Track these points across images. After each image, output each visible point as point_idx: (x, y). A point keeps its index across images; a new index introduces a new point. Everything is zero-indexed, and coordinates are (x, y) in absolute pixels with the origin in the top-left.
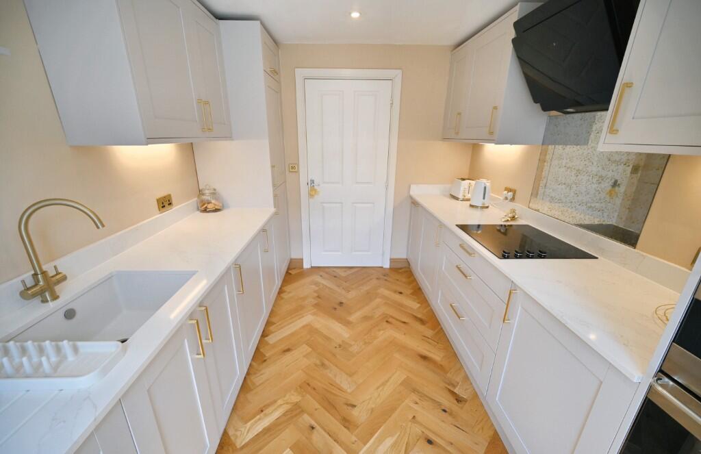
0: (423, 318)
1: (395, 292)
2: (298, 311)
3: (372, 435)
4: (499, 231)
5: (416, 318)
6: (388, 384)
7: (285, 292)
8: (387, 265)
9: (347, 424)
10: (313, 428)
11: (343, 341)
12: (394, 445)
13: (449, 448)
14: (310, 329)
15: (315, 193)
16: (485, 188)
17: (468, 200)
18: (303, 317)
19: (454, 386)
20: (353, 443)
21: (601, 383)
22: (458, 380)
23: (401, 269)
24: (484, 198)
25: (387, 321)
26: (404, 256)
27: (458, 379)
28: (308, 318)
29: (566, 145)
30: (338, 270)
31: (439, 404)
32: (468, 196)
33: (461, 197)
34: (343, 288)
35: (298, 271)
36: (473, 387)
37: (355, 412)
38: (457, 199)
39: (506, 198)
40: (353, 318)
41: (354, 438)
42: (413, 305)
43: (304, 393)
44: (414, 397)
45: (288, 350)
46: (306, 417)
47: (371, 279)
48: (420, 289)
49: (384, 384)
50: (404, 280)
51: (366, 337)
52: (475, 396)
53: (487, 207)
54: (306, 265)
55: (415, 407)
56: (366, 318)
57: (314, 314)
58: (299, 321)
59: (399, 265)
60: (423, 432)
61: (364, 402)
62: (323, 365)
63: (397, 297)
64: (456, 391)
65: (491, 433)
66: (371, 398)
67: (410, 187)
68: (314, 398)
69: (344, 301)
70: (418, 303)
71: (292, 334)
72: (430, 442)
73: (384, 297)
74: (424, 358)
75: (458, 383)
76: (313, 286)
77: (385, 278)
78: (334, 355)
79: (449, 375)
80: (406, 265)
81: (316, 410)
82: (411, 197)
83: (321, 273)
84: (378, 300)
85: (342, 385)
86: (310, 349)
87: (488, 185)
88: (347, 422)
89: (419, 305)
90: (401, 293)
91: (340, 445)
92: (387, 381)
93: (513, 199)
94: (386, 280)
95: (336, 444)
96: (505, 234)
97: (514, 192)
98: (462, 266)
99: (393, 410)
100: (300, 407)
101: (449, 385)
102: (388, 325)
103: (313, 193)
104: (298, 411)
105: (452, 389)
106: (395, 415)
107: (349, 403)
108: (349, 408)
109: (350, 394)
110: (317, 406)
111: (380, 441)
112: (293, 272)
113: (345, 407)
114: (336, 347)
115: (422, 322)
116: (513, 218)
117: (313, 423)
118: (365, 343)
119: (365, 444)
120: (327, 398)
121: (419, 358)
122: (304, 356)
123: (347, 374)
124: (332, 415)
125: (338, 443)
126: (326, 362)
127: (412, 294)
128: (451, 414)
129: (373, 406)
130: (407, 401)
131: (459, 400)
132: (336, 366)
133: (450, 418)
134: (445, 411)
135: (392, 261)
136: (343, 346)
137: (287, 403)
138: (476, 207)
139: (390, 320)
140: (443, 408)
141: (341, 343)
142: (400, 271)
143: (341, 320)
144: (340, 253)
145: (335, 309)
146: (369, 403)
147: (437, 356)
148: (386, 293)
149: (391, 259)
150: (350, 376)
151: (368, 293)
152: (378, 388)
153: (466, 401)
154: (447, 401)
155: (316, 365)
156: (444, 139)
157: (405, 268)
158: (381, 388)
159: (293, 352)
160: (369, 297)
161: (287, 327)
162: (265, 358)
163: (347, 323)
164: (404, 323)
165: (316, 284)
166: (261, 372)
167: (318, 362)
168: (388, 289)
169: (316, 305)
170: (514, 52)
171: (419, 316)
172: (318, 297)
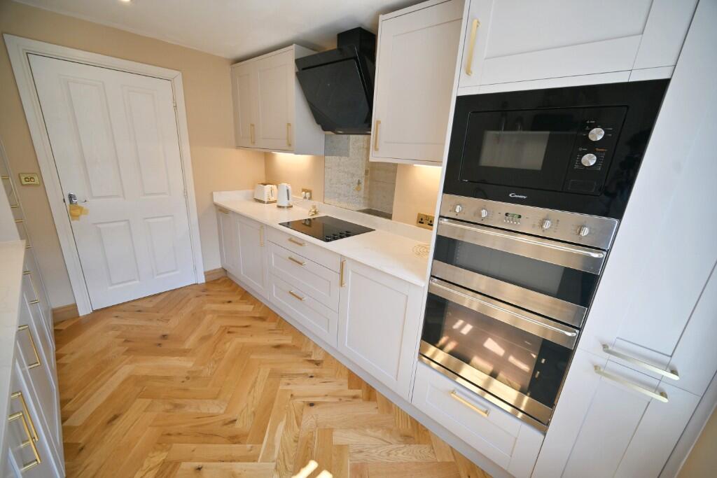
0: (262, 315)
1: (223, 303)
2: (102, 367)
3: (264, 432)
4: (305, 224)
5: (255, 318)
6: (257, 383)
7: (64, 355)
8: (202, 280)
9: (236, 440)
10: (199, 469)
11: (189, 372)
12: (286, 427)
13: (327, 400)
14: (136, 380)
15: (81, 212)
16: (288, 190)
17: (275, 202)
18: (115, 372)
19: (310, 356)
20: (251, 450)
21: (407, 296)
22: (310, 350)
23: (218, 279)
24: (288, 199)
25: (229, 332)
26: (219, 266)
27: (311, 348)
28: (125, 370)
29: (341, 156)
30: (139, 303)
31: (305, 375)
32: (273, 199)
33: (266, 200)
34: (158, 320)
35: (73, 322)
36: (323, 349)
37: (238, 425)
38: (264, 202)
39: (305, 198)
40: (188, 345)
41: (249, 446)
42: (247, 308)
43: (168, 446)
44: (285, 380)
45: (115, 417)
46: (184, 465)
47: (190, 300)
48: (246, 292)
49: (253, 386)
50: (227, 289)
51: (214, 355)
52: (327, 354)
53: (292, 207)
54: (83, 311)
55: (289, 387)
56: (204, 339)
57: (131, 362)
58: (112, 379)
59: (215, 277)
60: (304, 402)
61: (242, 411)
62: (176, 406)
63: (227, 307)
64: (313, 358)
65: (346, 372)
66: (247, 405)
67: (212, 194)
68: (186, 442)
69: (167, 332)
70: (252, 304)
71: (111, 398)
72: (312, 405)
73: (214, 312)
74: (278, 347)
75: (312, 352)
76: (110, 333)
77: (206, 293)
78: (186, 390)
79: (303, 350)
80: (223, 274)
81: (193, 451)
82: (216, 205)
83: (115, 314)
84: (209, 317)
85: (211, 412)
86: (150, 400)
87: (290, 187)
88: (235, 439)
89: (252, 307)
90: (230, 302)
91: (239, 461)
92: (255, 383)
93: (310, 198)
94: (207, 295)
95: (233, 463)
96: (310, 226)
97: (310, 192)
98: (294, 256)
99: (272, 402)
100: (171, 462)
101: (305, 357)
102: (231, 335)
103: (77, 212)
104: (171, 467)
105: (309, 359)
106: (276, 404)
107: (227, 422)
108: (230, 426)
109: (225, 413)
110: (193, 446)
111: (273, 431)
112: (63, 327)
113: (225, 427)
114: (183, 382)
115: (262, 319)
116: (316, 212)
117: (197, 464)
118: (216, 362)
119: (262, 443)
120: (200, 433)
121: (273, 349)
122: (145, 411)
123: (211, 399)
124: (215, 443)
125: (234, 461)
126: (178, 401)
127: (241, 299)
128: (317, 377)
129: (253, 409)
130: (280, 388)
131: (317, 363)
132: (195, 398)
133: (318, 380)
134: (311, 377)
135: (207, 274)
136: (192, 376)
137: (150, 470)
138: (283, 207)
139: (231, 330)
140: (310, 375)
141: (187, 375)
142: (219, 282)
143: (172, 353)
144: (138, 282)
145: (159, 345)
146: (248, 410)
147: (287, 340)
148: (215, 307)
149: (205, 273)
150: (215, 398)
151: (193, 314)
152: (250, 392)
153: (322, 361)
154: (310, 369)
155: (167, 411)
156: (238, 147)
157: (223, 277)
158: (253, 390)
159: (124, 416)
160: (196, 317)
161: (95, 395)
162: (81, 446)
163: (184, 353)
164: (246, 326)
165: (114, 328)
166: (84, 465)
167: (168, 407)
168: (214, 302)
169: (129, 352)
170: (297, 81)
171: (258, 315)
172: (127, 341)
